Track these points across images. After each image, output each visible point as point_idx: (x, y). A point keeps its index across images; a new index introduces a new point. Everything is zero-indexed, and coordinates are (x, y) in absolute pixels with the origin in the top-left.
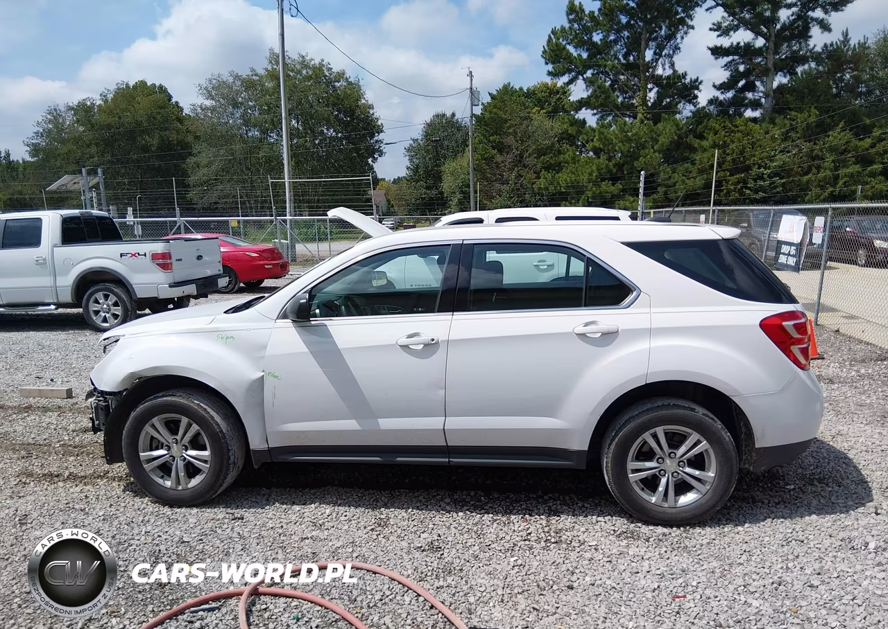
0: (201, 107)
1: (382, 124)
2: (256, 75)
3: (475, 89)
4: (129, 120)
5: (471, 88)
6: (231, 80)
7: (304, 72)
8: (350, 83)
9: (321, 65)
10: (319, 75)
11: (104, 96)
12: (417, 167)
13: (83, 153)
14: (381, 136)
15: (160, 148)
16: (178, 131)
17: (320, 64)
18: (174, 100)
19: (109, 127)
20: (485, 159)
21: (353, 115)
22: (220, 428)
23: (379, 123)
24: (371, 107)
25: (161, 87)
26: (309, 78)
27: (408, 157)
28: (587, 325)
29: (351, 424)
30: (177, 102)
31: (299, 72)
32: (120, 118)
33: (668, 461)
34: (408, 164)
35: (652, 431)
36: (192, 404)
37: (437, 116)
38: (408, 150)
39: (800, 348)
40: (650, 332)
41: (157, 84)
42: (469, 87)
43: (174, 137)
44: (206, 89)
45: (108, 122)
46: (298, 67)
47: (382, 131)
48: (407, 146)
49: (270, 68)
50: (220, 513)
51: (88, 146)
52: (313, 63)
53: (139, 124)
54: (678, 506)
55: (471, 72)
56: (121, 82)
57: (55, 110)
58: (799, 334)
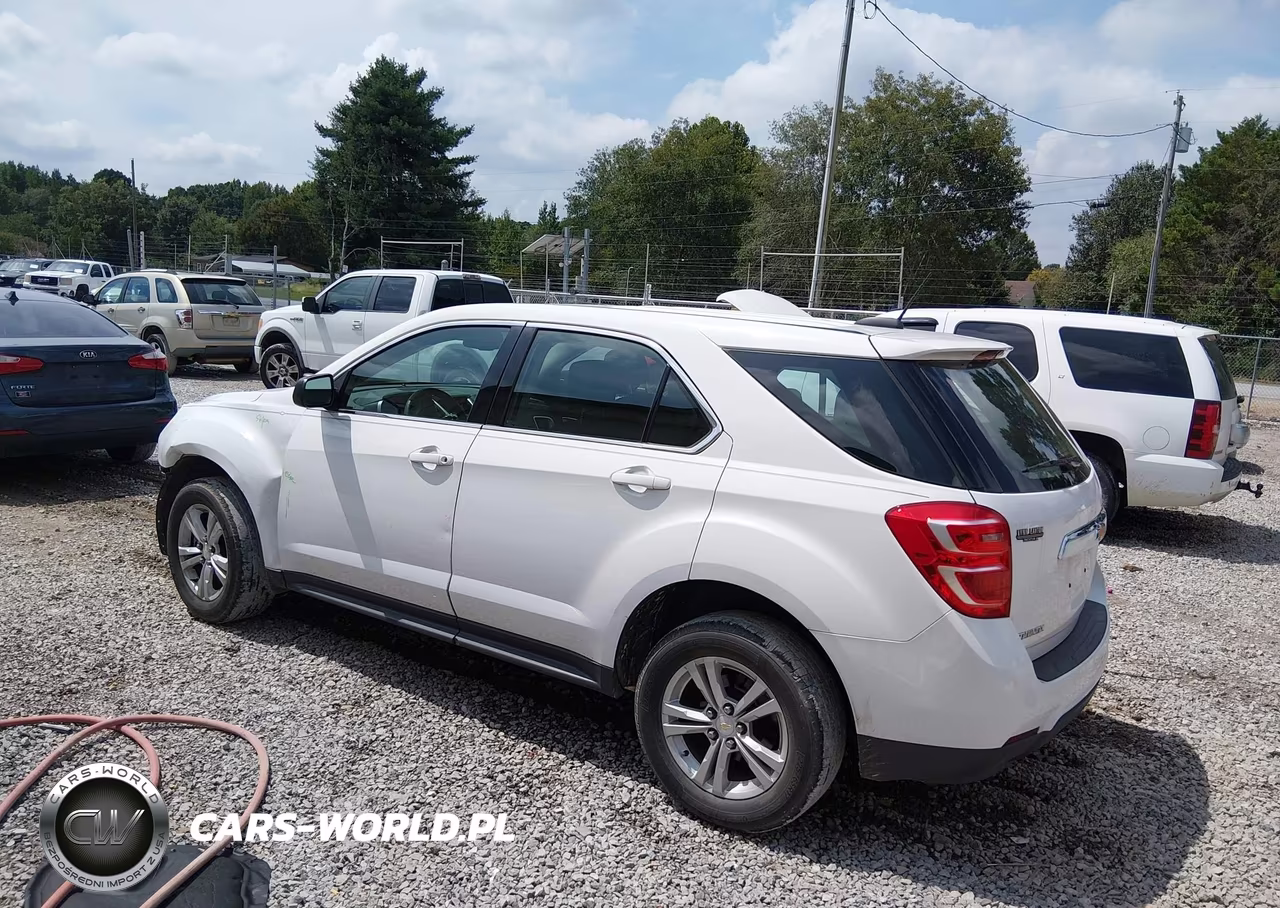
0: (772, 154)
1: (1029, 179)
2: (853, 107)
3: (1184, 126)
4: (680, 169)
5: (1177, 124)
6: (816, 114)
7: (922, 101)
8: (991, 116)
9: (949, 90)
10: (945, 106)
11: (657, 138)
12: (1089, 247)
13: (620, 212)
14: (1025, 197)
15: (712, 207)
16: (737, 187)
17: (947, 88)
18: (750, 144)
19: (654, 177)
20: (1188, 240)
21: (985, 164)
22: (236, 532)
23: (1025, 177)
24: (1018, 152)
25: (737, 126)
26: (926, 110)
27: (1076, 232)
28: (633, 470)
29: (353, 559)
30: (754, 147)
31: (915, 102)
32: (669, 166)
33: (722, 718)
34: (1074, 242)
35: (700, 661)
36: (216, 497)
37: (1140, 168)
38: (1079, 220)
39: (956, 573)
40: (715, 498)
41: (733, 122)
42: (1173, 120)
43: (730, 193)
44: (782, 128)
45: (654, 171)
46: (915, 93)
47: (1027, 190)
48: (1078, 213)
49: (873, 97)
50: (223, 638)
51: (627, 203)
52: (938, 87)
53: (690, 175)
54: (726, 797)
55: (1181, 98)
56: (678, 119)
57: (604, 154)
58: (958, 547)
